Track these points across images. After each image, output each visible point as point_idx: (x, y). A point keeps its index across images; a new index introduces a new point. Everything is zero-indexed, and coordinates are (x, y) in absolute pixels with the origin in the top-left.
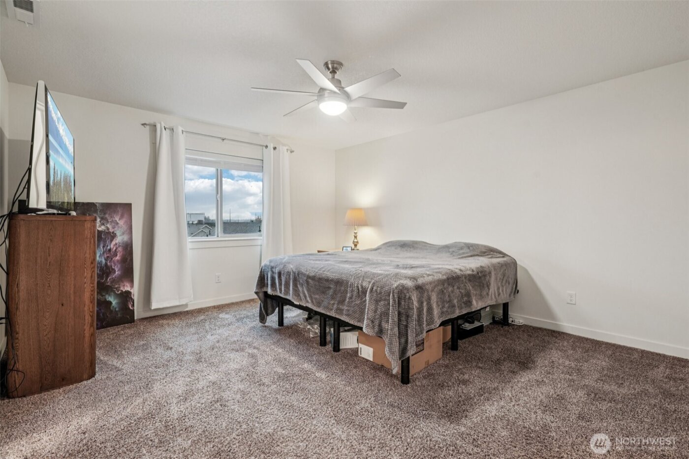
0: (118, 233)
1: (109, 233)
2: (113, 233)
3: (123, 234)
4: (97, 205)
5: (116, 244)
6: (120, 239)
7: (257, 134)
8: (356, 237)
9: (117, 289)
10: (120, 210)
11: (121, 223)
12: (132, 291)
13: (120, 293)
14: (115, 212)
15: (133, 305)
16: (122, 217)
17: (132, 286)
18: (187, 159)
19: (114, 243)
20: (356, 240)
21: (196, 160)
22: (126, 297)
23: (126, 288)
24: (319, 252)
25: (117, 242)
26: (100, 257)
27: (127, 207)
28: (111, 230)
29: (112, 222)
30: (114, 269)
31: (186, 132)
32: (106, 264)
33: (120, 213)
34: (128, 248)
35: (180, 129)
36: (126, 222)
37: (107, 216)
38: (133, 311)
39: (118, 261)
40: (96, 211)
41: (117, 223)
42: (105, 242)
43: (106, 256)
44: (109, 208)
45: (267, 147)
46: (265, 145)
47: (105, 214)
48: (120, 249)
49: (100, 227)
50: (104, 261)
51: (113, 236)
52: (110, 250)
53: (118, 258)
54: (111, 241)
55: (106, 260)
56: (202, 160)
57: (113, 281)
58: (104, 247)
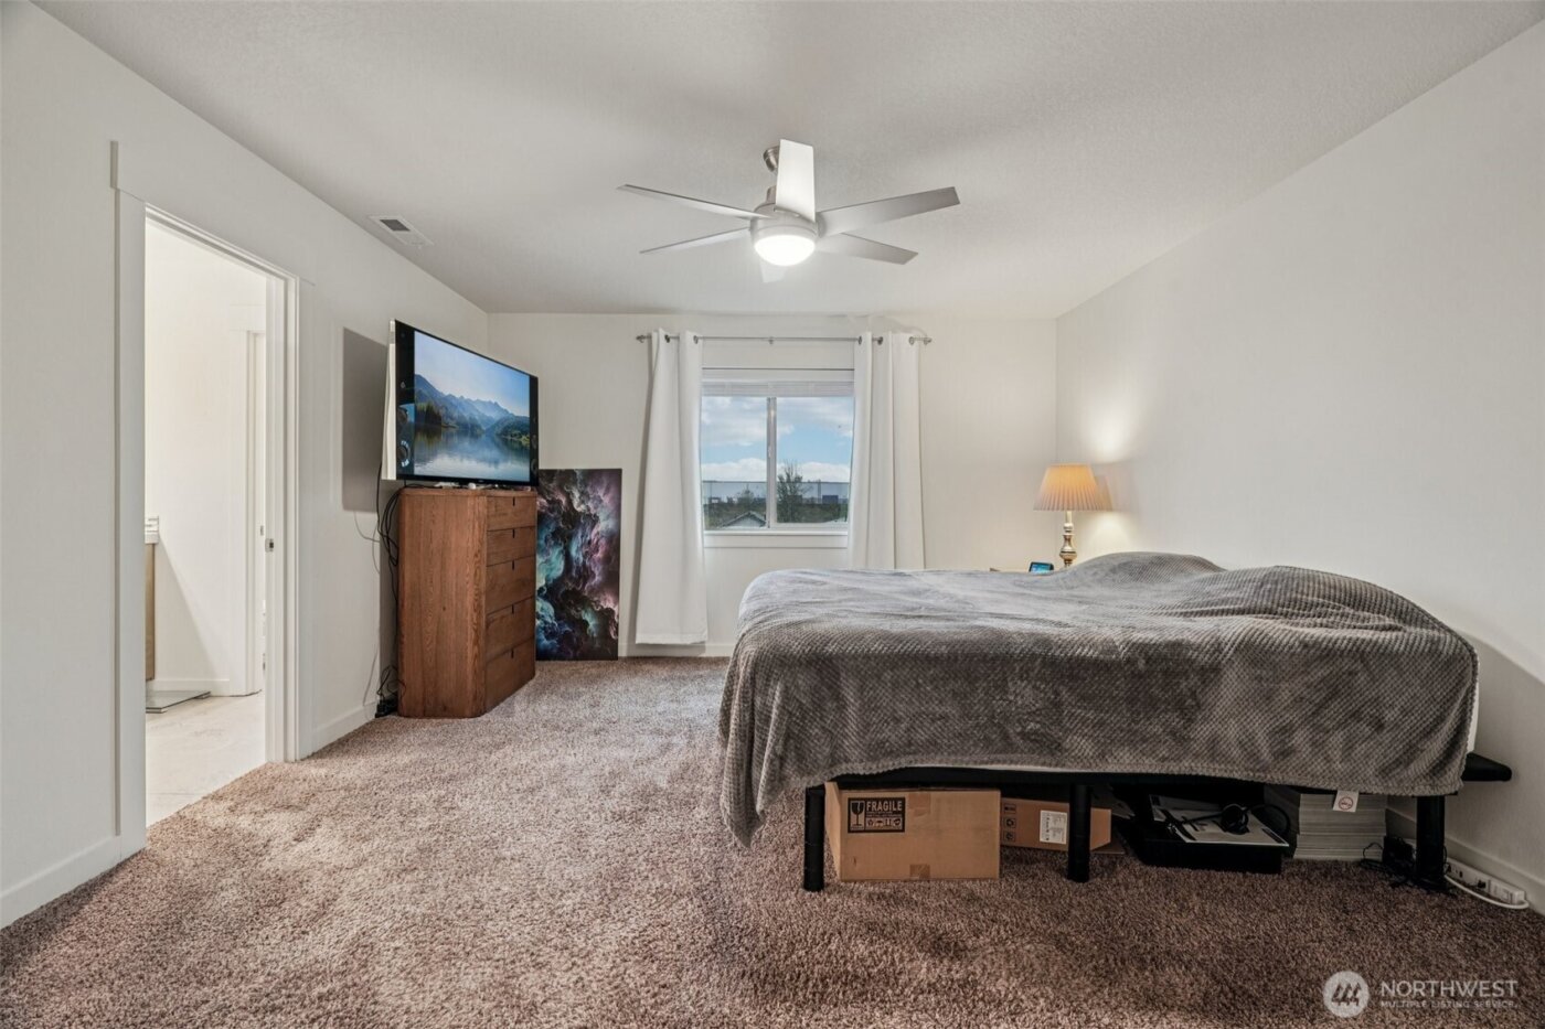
0: (602, 517)
1: (590, 515)
2: (595, 515)
3: (608, 517)
4: (578, 473)
5: (598, 533)
6: (604, 525)
7: (843, 316)
8: (1067, 540)
9: (597, 603)
10: (605, 480)
11: (606, 500)
12: (616, 609)
13: (600, 611)
14: (599, 483)
15: (617, 633)
16: (607, 490)
17: (617, 601)
18: (706, 386)
19: (595, 531)
20: (1068, 548)
21: (722, 386)
22: (607, 617)
23: (609, 604)
24: (992, 570)
25: (599, 529)
26: (577, 551)
27: (616, 475)
28: (593, 512)
29: (594, 498)
30: (593, 572)
31: (704, 338)
32: (584, 562)
33: (605, 485)
34: (614, 540)
35: (689, 336)
36: (612, 499)
37: (588, 489)
38: (616, 642)
39: (599, 559)
40: (575, 483)
41: (601, 501)
42: (584, 529)
43: (584, 550)
44: (592, 476)
45: (860, 340)
46: (858, 337)
47: (586, 486)
48: (603, 541)
49: (579, 506)
50: (581, 559)
51: (594, 520)
52: (590, 542)
53: (599, 555)
54: (593, 528)
55: (584, 557)
56: (734, 386)
57: (592, 590)
58: (582, 537)
